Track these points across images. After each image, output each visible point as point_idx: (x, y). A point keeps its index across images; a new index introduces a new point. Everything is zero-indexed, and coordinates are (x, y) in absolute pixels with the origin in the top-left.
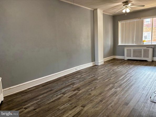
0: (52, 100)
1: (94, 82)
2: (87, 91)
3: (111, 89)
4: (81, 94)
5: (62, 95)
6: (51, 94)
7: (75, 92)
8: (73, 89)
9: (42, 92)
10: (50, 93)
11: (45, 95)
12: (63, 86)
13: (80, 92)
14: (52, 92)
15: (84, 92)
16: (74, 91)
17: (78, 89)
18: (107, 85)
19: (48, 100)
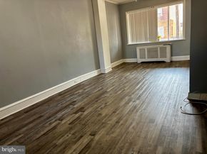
0: (42, 133)
1: (103, 96)
2: (95, 110)
3: (127, 103)
4: (87, 116)
5: (58, 121)
6: (40, 123)
7: (77, 115)
8: (75, 110)
9: (26, 122)
10: (39, 121)
11: (31, 125)
12: (58, 108)
13: (85, 113)
14: (42, 119)
15: (91, 112)
16: (76, 113)
17: (82, 109)
18: (122, 99)
19: (37, 133)
